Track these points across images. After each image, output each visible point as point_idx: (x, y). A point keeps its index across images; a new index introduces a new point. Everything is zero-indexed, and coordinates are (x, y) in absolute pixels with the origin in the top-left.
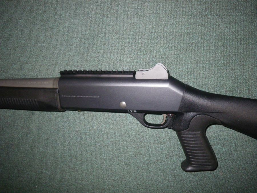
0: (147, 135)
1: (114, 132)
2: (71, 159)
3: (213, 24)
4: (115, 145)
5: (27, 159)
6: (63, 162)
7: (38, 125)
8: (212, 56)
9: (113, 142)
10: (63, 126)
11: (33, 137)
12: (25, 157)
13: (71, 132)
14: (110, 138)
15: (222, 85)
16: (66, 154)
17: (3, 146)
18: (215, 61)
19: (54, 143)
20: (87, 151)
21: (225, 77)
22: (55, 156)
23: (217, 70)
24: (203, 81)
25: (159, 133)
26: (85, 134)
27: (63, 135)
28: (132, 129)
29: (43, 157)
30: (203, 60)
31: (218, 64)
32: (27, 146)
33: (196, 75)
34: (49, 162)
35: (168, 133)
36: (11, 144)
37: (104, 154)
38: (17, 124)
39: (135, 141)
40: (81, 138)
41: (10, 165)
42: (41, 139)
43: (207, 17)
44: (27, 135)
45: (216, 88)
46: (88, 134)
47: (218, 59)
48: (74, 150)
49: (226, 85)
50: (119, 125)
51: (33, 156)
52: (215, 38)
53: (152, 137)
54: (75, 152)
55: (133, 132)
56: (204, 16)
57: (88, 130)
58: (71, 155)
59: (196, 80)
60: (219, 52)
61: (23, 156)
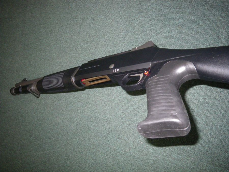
0: (160, 166)
1: (138, 157)
2: (106, 167)
3: (225, 100)
4: (137, 166)
5: (77, 157)
6: (100, 167)
7: (90, 137)
8: (219, 122)
9: (136, 163)
10: (106, 143)
11: (85, 144)
12: (77, 155)
13: (110, 148)
14: (135, 160)
15: (224, 146)
16: (103, 162)
17: (65, 144)
18: (222, 126)
19: (97, 152)
20: (117, 164)
21: (227, 140)
22: (95, 161)
23: (222, 134)
24: (209, 140)
25: (169, 167)
26: (119, 153)
27: (104, 149)
28: (151, 158)
29: (88, 160)
30: (212, 124)
31: (223, 130)
32: (79, 148)
33: (204, 133)
34: (90, 163)
35: (175, 169)
36: (70, 144)
37: (128, 170)
38: (77, 133)
39: (152, 168)
40: (116, 154)
41: (65, 158)
42: (90, 147)
43: (221, 94)
44: (81, 142)
45: (218, 146)
46: (121, 153)
47: (224, 125)
48: (109, 161)
49: (227, 146)
50: (143, 153)
51: (82, 156)
52: (224, 110)
53: (163, 168)
54: (109, 162)
55: (151, 161)
56: (219, 93)
57: (121, 151)
58: (106, 164)
59: (204, 137)
60: (226, 121)
61: (75, 154)
